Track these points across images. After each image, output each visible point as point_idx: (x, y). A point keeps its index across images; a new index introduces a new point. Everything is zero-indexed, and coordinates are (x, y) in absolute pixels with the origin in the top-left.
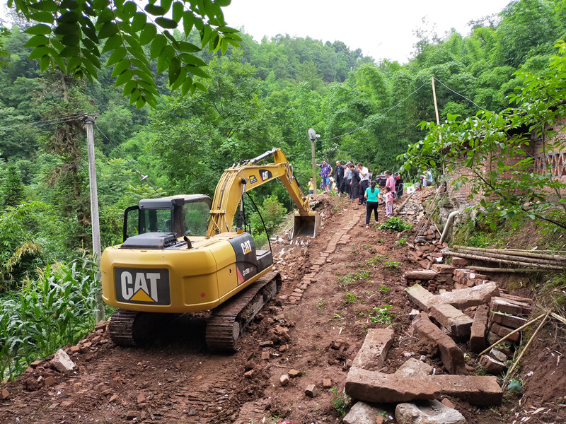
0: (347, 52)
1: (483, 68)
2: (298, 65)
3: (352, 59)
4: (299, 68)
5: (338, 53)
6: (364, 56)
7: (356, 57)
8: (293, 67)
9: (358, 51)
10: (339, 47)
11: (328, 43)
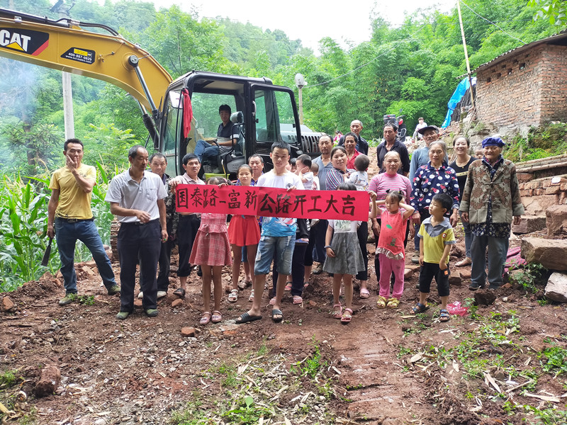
0: (286, 41)
1: (440, 47)
2: (240, 49)
3: (293, 49)
4: (240, 52)
5: (278, 42)
6: (304, 47)
7: (296, 47)
8: (234, 50)
9: (298, 41)
10: (279, 36)
11: (268, 31)
